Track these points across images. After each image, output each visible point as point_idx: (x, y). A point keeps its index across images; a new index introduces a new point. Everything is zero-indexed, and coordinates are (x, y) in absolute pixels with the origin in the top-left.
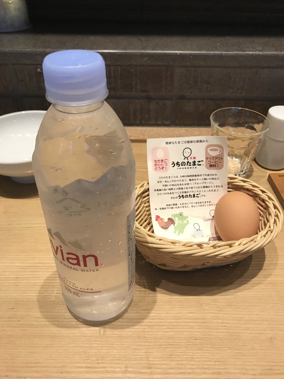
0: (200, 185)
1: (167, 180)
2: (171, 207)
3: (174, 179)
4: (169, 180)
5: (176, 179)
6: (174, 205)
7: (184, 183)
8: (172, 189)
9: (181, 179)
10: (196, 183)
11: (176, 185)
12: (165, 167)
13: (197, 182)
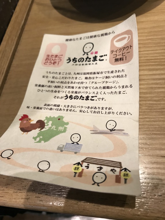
0: (98, 85)
1: (55, 75)
2: (49, 107)
3: (65, 76)
4: (58, 76)
5: (68, 76)
6: (55, 105)
7: (77, 81)
8: (59, 87)
9: (75, 76)
10: (93, 82)
11: (66, 83)
12: (57, 62)
13: (95, 80)
